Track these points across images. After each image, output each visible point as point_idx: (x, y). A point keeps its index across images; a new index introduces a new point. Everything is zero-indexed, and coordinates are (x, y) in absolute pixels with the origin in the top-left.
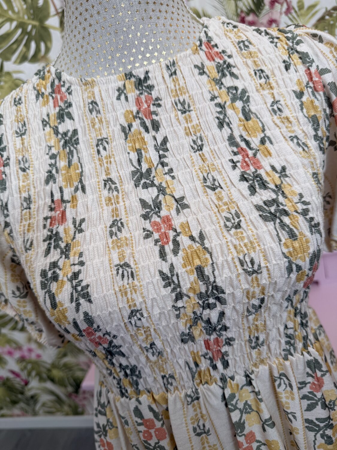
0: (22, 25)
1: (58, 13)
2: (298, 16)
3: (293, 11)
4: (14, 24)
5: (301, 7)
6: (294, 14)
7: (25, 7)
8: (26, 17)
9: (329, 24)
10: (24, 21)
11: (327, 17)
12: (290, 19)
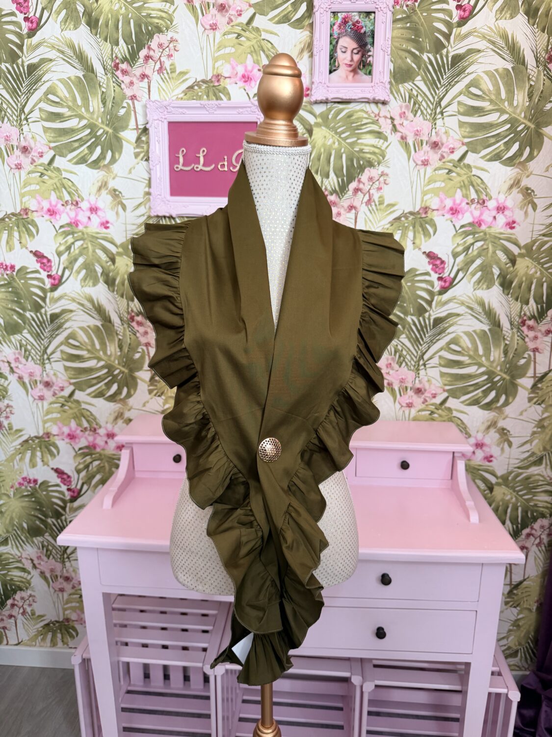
0: (92, 127)
1: (137, 129)
2: (377, 210)
3: (373, 204)
4: (84, 122)
5: (381, 203)
6: (374, 207)
7: (103, 109)
8: (100, 120)
9: (404, 226)
10: (97, 123)
11: (403, 219)
12: (369, 210)
